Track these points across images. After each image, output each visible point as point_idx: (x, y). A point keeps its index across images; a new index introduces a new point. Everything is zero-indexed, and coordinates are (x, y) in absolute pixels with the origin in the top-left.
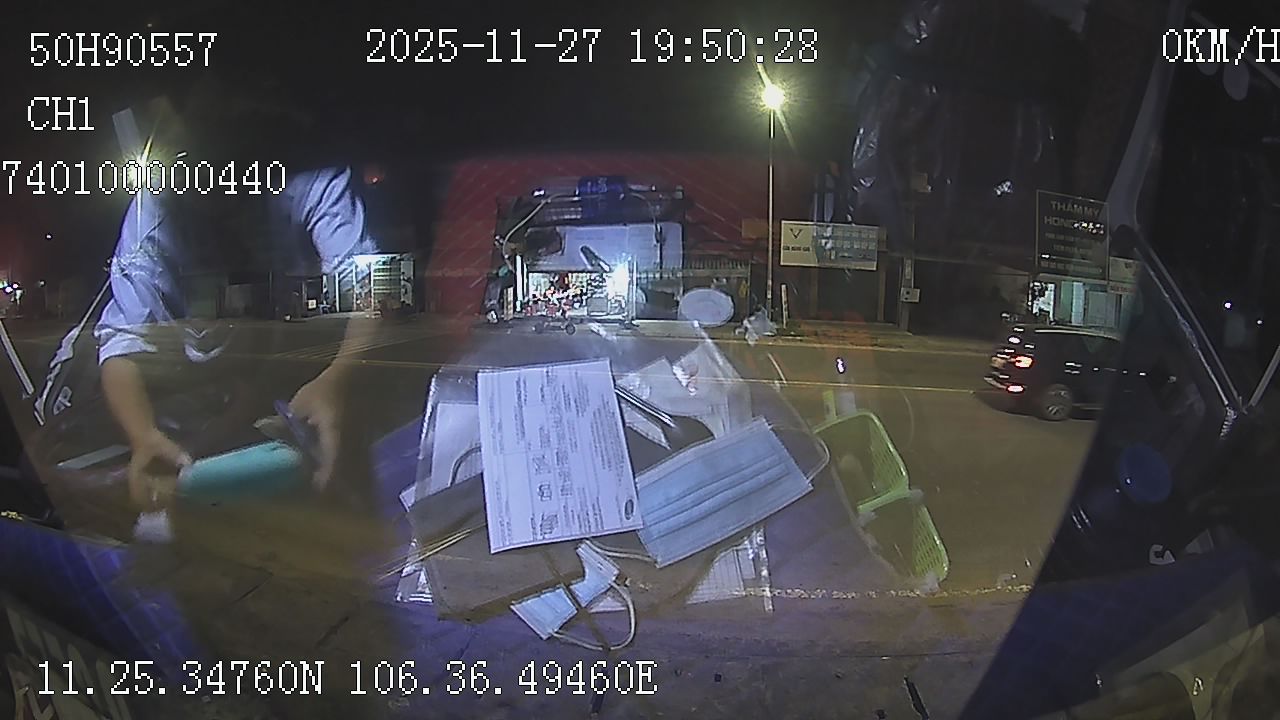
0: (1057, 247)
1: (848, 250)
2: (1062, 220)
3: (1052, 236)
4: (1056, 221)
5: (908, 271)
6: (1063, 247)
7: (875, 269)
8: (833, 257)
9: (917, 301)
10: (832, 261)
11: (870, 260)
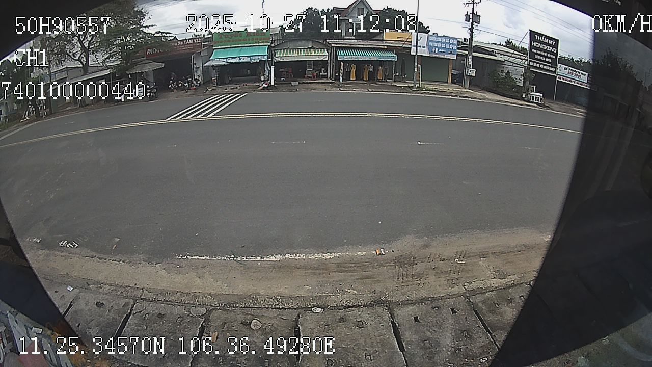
0: (536, 56)
1: (443, 48)
2: (540, 44)
3: (535, 51)
4: (537, 45)
5: (470, 60)
6: (539, 57)
7: (455, 58)
8: (436, 52)
9: (474, 75)
10: (435, 53)
11: (454, 54)
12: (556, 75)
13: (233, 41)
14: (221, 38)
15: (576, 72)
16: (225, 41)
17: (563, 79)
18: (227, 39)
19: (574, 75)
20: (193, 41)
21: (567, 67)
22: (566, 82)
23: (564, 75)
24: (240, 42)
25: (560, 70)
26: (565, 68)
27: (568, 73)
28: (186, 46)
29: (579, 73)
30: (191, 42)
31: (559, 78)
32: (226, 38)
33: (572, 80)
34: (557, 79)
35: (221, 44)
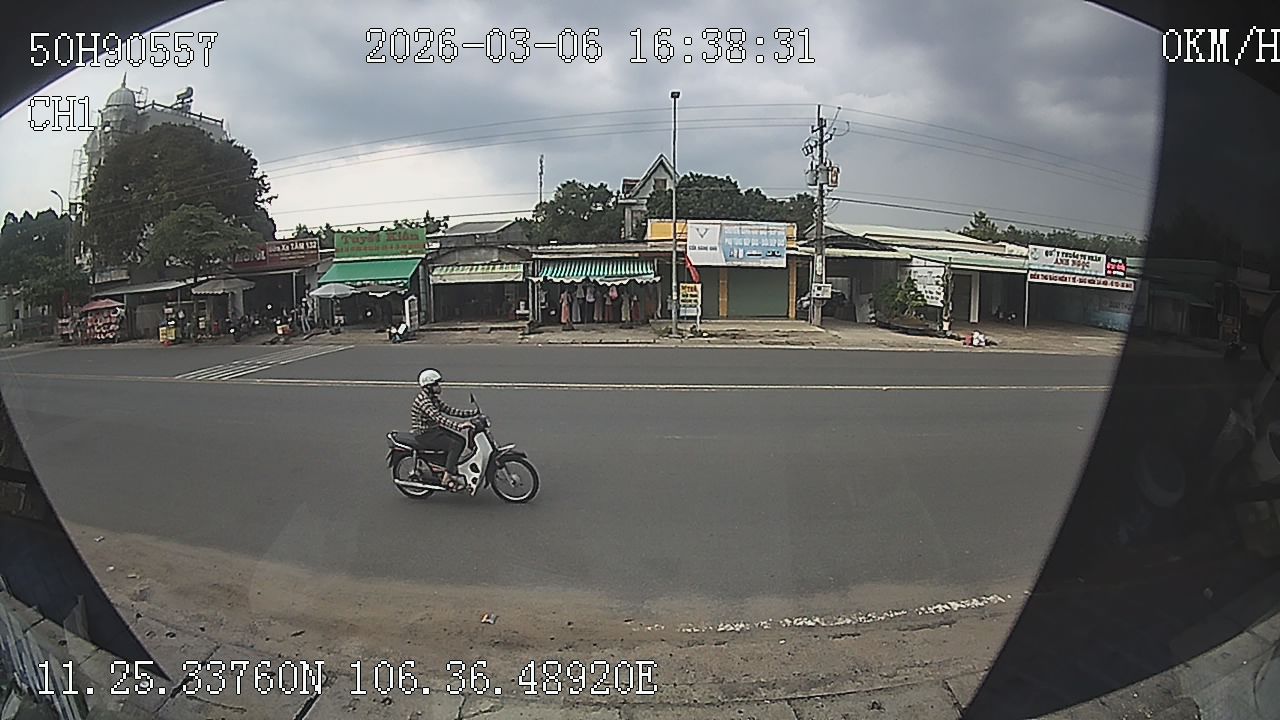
1: (756, 248)
5: (819, 266)
7: (784, 266)
8: (741, 256)
9: (829, 296)
10: (738, 259)
11: (779, 257)
12: (1026, 272)
13: (365, 249)
14: (346, 242)
15: (1077, 257)
16: (352, 249)
17: (1046, 278)
18: (357, 244)
19: (1071, 263)
20: (305, 246)
21: (1050, 249)
22: (1053, 282)
23: (1048, 268)
24: (376, 252)
25: (1036, 259)
26: (1047, 252)
27: (1057, 262)
28: (294, 253)
29: (1084, 257)
30: (302, 246)
31: (1032, 276)
32: (354, 242)
33: (1066, 276)
34: (1029, 279)
35: (346, 254)
